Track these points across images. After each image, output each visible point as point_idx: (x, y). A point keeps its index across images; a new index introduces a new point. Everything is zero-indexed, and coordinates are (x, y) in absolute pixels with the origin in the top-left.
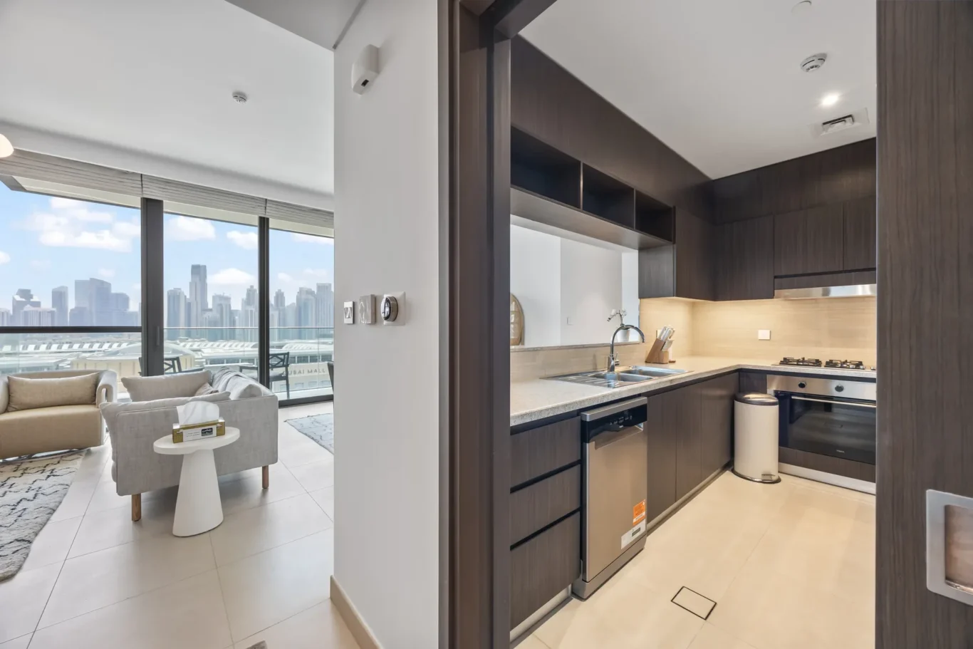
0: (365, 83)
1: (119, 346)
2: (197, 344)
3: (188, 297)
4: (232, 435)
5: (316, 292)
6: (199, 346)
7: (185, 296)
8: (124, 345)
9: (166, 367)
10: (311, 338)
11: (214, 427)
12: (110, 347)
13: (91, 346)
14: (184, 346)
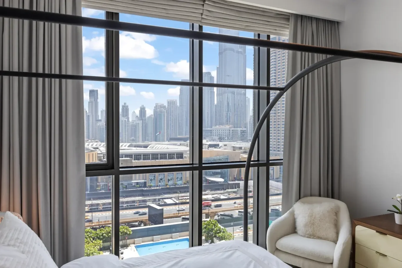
3: (88, 112)
5: (167, 106)
6: (96, 145)
7: (86, 111)
10: (164, 141)
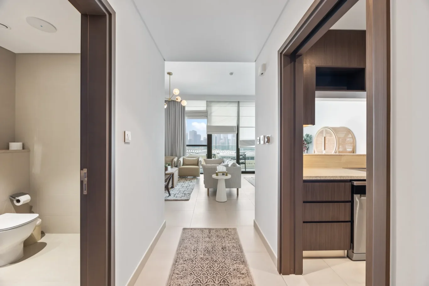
0: (262, 74)
1: (199, 151)
2: (218, 151)
4: (229, 176)
8: (200, 151)
9: (212, 157)
11: (225, 173)
12: (197, 151)
13: (193, 151)
14: (215, 152)
